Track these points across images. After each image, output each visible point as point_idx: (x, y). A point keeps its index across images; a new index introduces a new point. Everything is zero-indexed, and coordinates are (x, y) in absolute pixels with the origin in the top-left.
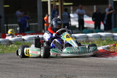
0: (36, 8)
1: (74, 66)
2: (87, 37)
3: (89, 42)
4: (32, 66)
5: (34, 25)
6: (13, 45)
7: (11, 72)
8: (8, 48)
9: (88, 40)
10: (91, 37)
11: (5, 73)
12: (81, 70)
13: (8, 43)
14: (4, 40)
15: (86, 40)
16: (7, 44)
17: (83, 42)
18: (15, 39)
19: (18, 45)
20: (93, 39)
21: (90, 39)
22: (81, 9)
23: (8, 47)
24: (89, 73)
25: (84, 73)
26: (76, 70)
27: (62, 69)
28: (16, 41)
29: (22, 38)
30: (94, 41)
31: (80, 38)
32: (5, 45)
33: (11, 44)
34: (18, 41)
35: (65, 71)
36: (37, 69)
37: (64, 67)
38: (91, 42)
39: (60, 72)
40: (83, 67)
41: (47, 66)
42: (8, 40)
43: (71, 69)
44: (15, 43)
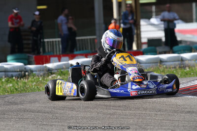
0: (93, 8)
1: (159, 113)
2: (182, 60)
3: (184, 67)
4: (88, 115)
5: (90, 39)
6: (54, 75)
7: (51, 125)
8: (46, 81)
9: (183, 64)
10: (189, 60)
11: (42, 128)
12: (173, 120)
13: (46, 73)
14: (40, 67)
15: (180, 64)
16: (44, 74)
17: (175, 68)
18: (58, 66)
19: (63, 76)
20: (193, 62)
21: (187, 62)
23: (45, 79)
24: (187, 126)
25: (178, 126)
26: (164, 120)
27: (139, 119)
28: (59, 69)
29: (69, 63)
30: (194, 66)
31: (169, 62)
32: (41, 76)
33: (50, 74)
34: (63, 69)
35: (145, 122)
36: (96, 120)
37: (143, 115)
38: (189, 68)
39: (135, 125)
40: (176, 114)
41: (113, 114)
42: (46, 67)
43: (156, 119)
44: (58, 71)
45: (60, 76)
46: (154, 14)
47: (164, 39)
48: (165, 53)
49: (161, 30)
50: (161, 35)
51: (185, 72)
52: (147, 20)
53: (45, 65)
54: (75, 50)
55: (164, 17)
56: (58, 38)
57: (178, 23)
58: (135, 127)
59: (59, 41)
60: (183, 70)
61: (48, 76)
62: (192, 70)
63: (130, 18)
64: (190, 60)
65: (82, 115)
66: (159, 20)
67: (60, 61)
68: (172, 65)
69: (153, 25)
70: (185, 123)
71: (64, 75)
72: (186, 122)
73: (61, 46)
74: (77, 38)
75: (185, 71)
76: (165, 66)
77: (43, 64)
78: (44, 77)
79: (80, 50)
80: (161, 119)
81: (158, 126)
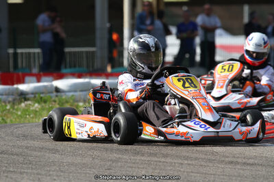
0: (93, 7)
1: (186, 162)
4: (78, 160)
5: (87, 52)
6: (29, 102)
7: (21, 173)
8: (17, 110)
11: (7, 176)
12: (206, 174)
13: (18, 98)
14: (9, 89)
16: (14, 100)
18: (36, 88)
19: (43, 104)
22: (209, 14)
23: (16, 107)
26: (192, 172)
27: (155, 169)
28: (36, 93)
29: (52, 86)
32: (9, 102)
33: (23, 100)
34: (43, 93)
36: (90, 168)
37: (161, 164)
40: (211, 165)
41: (117, 161)
42: (17, 89)
43: (180, 171)
44: (35, 97)
45: (39, 103)
53: (15, 86)
54: (63, 66)
56: (38, 48)
59: (38, 53)
61: (21, 102)
63: (148, 22)
65: (69, 159)
67: (39, 81)
71: (45, 102)
72: (225, 177)
74: (67, 50)
77: (13, 84)
78: (14, 104)
79: (70, 67)
80: (188, 170)
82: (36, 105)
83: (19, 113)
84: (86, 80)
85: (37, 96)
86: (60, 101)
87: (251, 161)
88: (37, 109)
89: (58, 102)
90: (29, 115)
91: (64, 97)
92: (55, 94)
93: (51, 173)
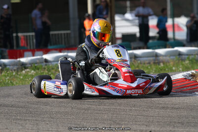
0: (67, 3)
1: (134, 108)
2: (157, 55)
3: (159, 63)
4: (63, 110)
5: (64, 34)
6: (28, 70)
7: (25, 120)
8: (20, 75)
9: (158, 60)
10: (163, 56)
11: (16, 123)
12: (147, 116)
13: (20, 67)
14: (14, 62)
15: (154, 60)
16: (18, 69)
17: (149, 63)
18: (32, 60)
19: (37, 71)
20: (168, 58)
21: (161, 58)
23: (19, 73)
24: (161, 122)
25: (152, 122)
26: (138, 115)
27: (113, 114)
28: (32, 64)
29: (42, 58)
30: (169, 62)
31: (143, 57)
32: (15, 70)
33: (24, 68)
34: (36, 63)
35: (119, 117)
36: (70, 115)
37: (117, 110)
38: (164, 64)
39: (110, 120)
40: (150, 110)
41: (88, 109)
42: (20, 61)
43: (130, 115)
44: (32, 66)
45: (34, 70)
46: (128, 9)
47: (138, 35)
48: (140, 48)
49: (136, 25)
50: (135, 30)
51: (160, 68)
52: (121, 15)
53: (18, 59)
55: (138, 12)
56: (32, 32)
57: (153, 19)
58: (109, 122)
59: (32, 36)
60: (157, 65)
61: (22, 70)
62: (167, 66)
63: (105, 13)
64: (165, 56)
65: (57, 109)
66: (133, 15)
67: (33, 55)
68: (147, 60)
69: (127, 20)
70: (159, 119)
71: (38, 69)
73: (34, 41)
74: (51, 33)
75: (160, 66)
76: (139, 62)
77: (17, 58)
78: (18, 71)
79: (54, 44)
80: (135, 114)
81: (133, 122)
82: (33, 71)
83: (21, 77)
84: (65, 54)
85: (33, 65)
86: (48, 68)
87: (177, 106)
88: (33, 74)
89: (46, 69)
90: (28, 78)
91: (50, 66)
92: (45, 63)
93: (45, 119)
